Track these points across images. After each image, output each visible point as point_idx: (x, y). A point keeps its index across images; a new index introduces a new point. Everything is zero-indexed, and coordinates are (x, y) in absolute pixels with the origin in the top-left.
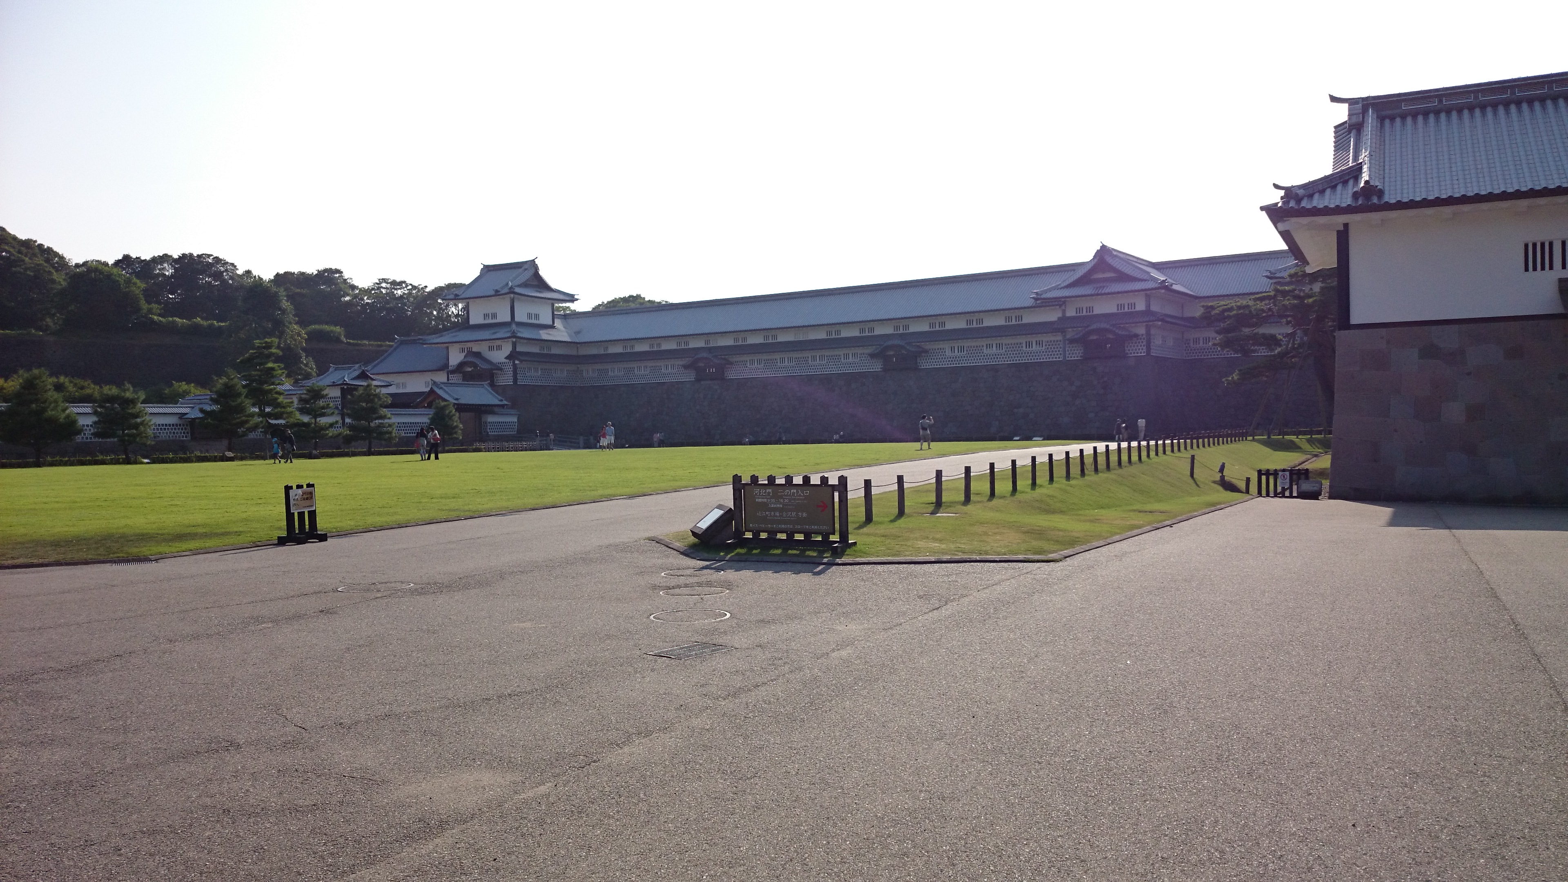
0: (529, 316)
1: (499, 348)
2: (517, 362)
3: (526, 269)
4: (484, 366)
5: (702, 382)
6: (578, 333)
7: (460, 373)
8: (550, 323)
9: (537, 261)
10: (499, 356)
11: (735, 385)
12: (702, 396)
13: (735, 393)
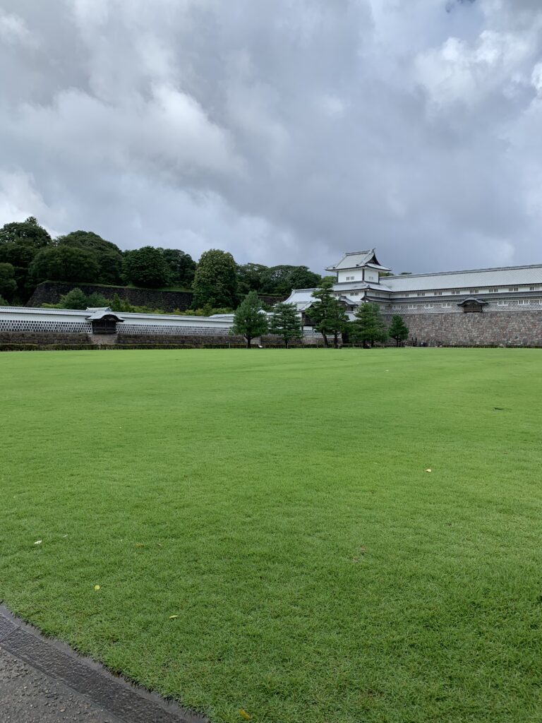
0: (370, 278)
2: (367, 302)
4: (350, 303)
5: (469, 313)
8: (377, 281)
10: (357, 299)
11: (489, 315)
12: (467, 320)
13: (489, 319)
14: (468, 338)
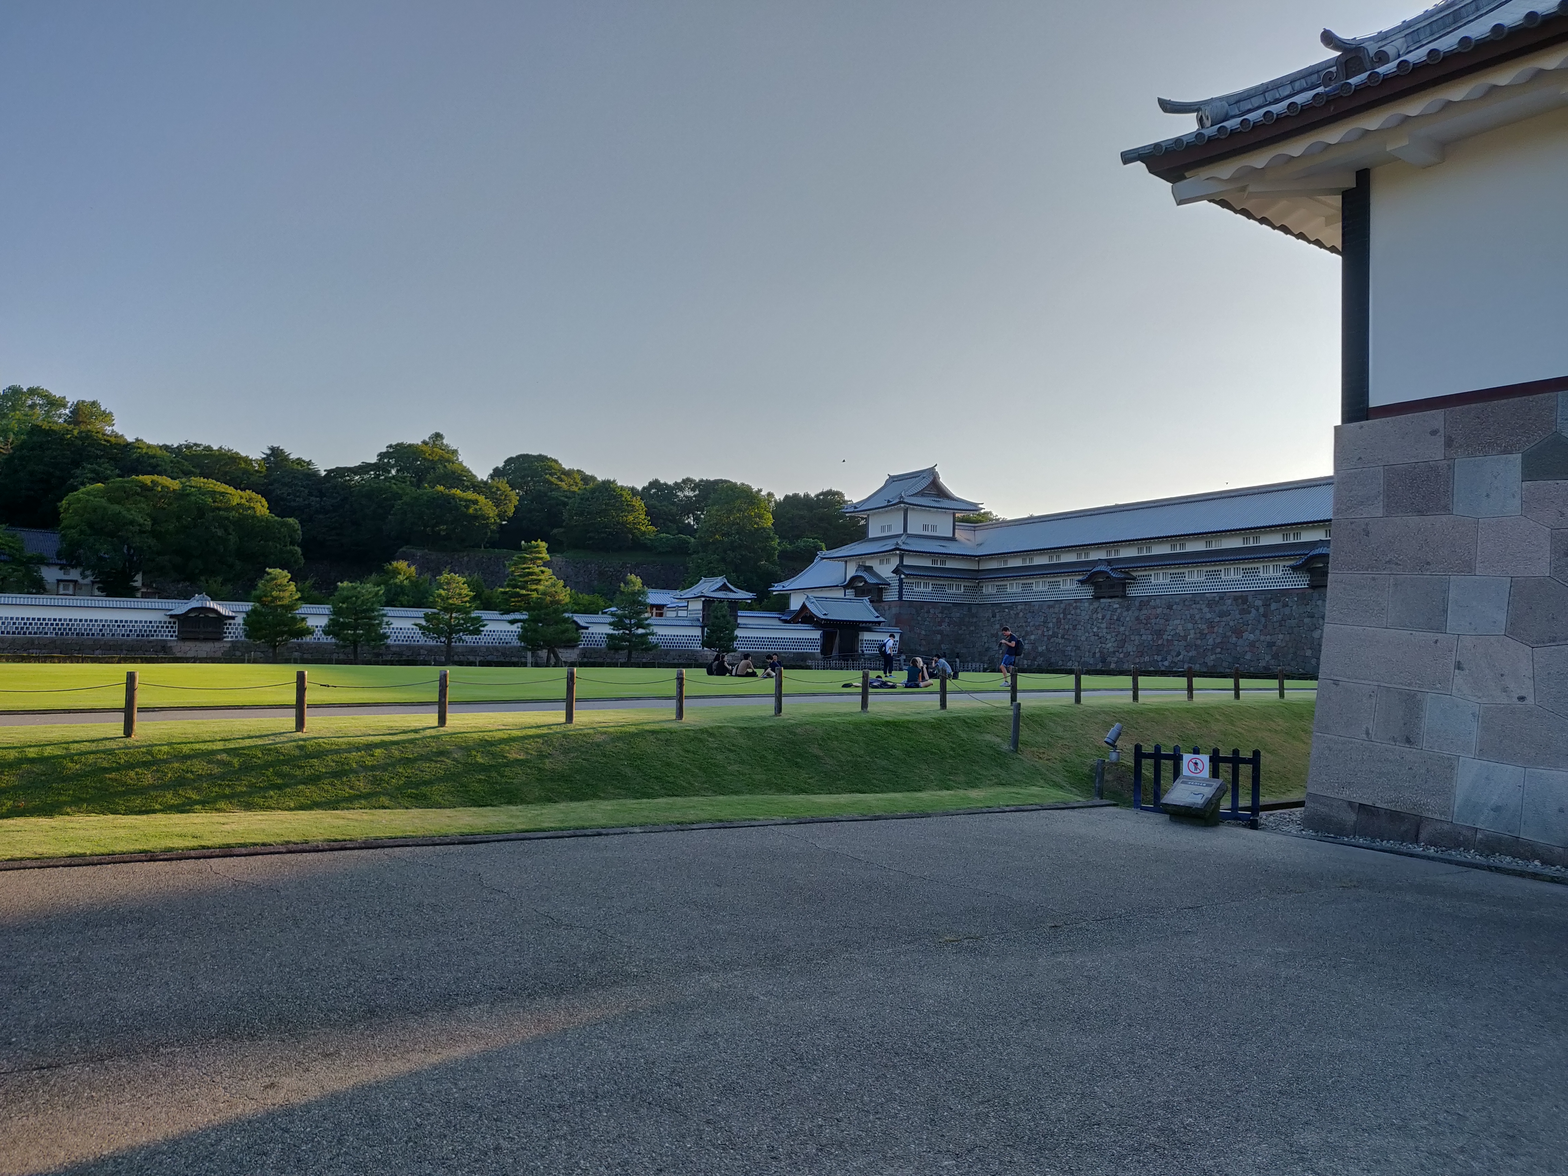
0: (925, 527)
1: (888, 562)
2: (903, 576)
3: (924, 479)
4: (871, 580)
5: (1102, 600)
6: (980, 545)
7: (851, 588)
8: (950, 534)
9: (937, 469)
10: (887, 570)
11: (1137, 603)
12: (1100, 616)
13: (1136, 614)
14: (1098, 655)
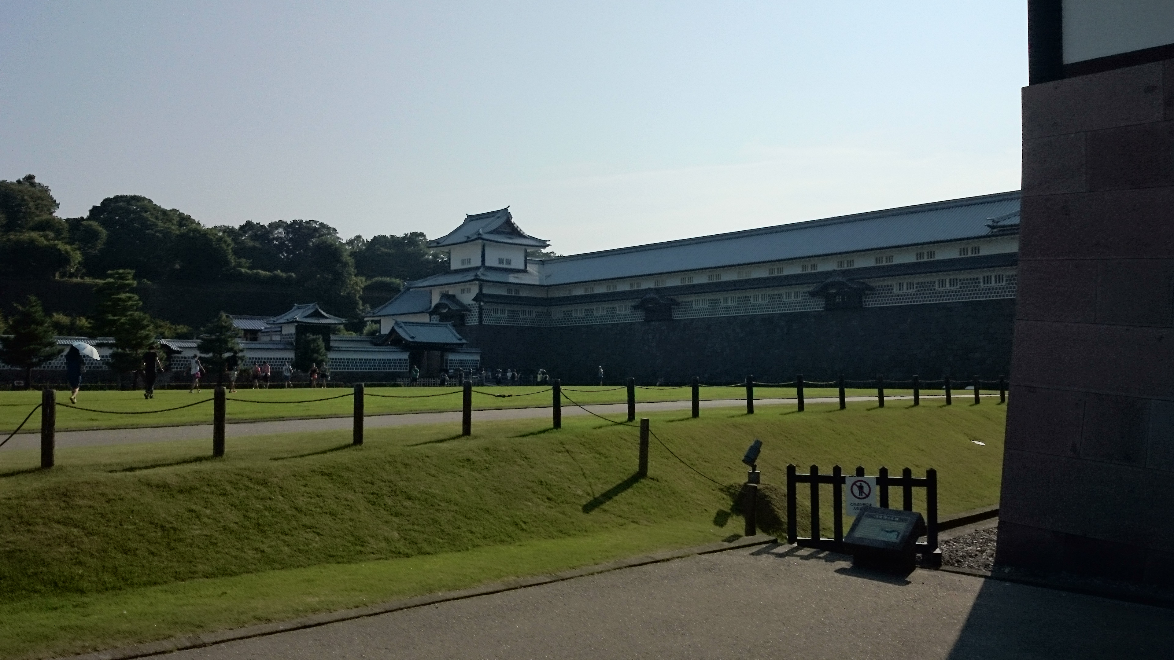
0: (501, 261)
1: (469, 290)
2: (482, 304)
3: (498, 217)
4: (454, 307)
5: (652, 323)
6: (548, 276)
7: (436, 314)
8: (522, 267)
9: (509, 210)
10: (468, 298)
11: (681, 326)
12: (650, 336)
13: (681, 334)
